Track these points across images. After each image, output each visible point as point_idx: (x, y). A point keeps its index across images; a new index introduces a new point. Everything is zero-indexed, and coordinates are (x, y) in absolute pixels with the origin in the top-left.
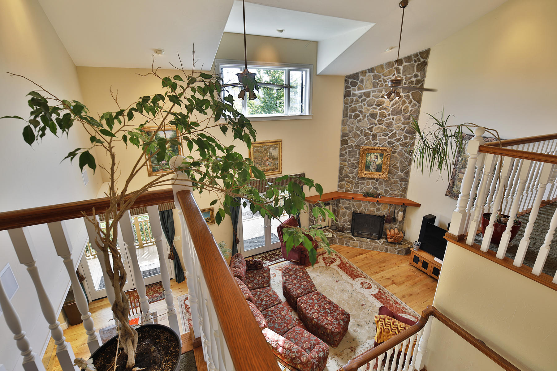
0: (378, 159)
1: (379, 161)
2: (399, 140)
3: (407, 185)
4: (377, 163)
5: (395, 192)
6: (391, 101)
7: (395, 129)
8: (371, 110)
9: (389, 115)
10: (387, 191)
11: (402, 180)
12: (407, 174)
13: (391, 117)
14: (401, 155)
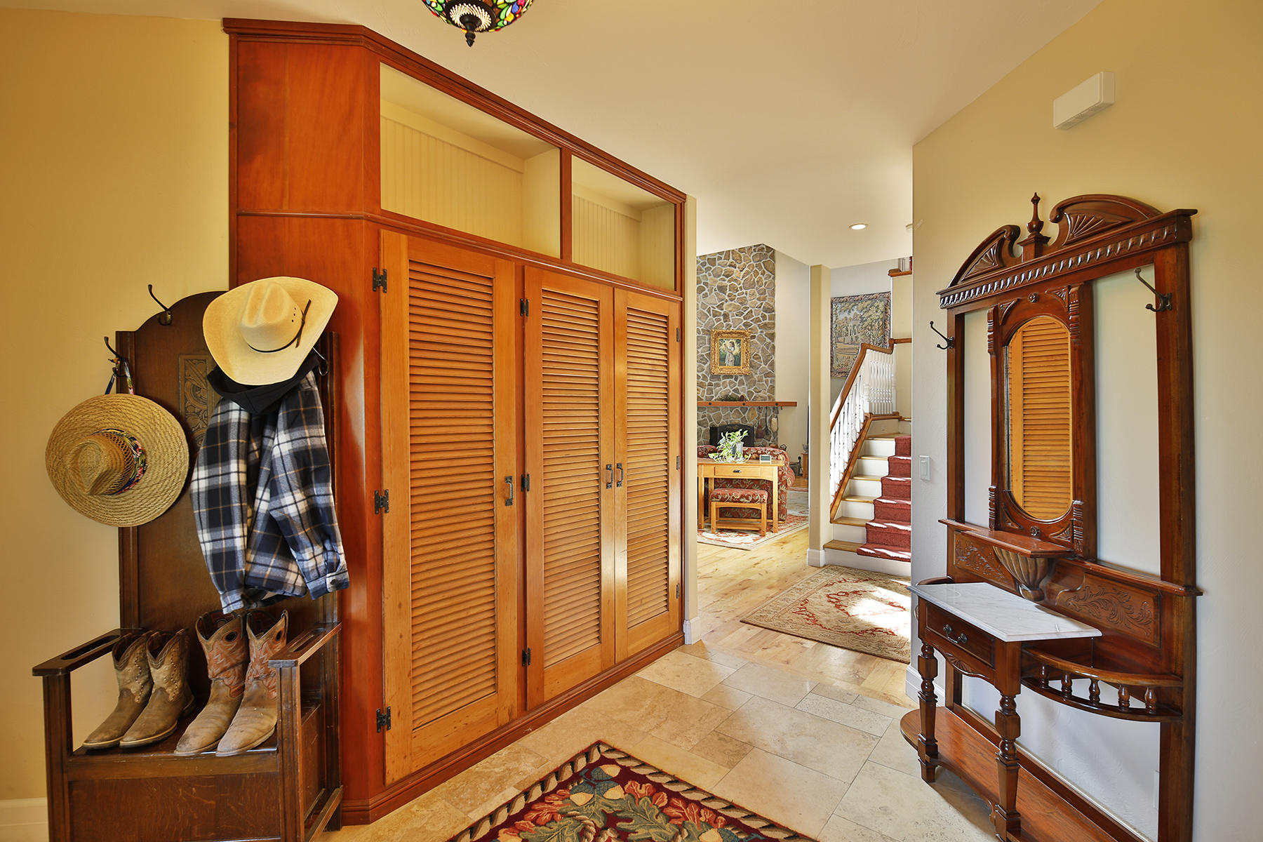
0: (733, 346)
1: (736, 351)
2: (758, 320)
3: (773, 381)
4: (734, 353)
5: (761, 394)
6: (741, 271)
7: (751, 307)
8: (719, 283)
9: (741, 288)
10: (750, 394)
11: (767, 375)
12: (772, 365)
13: (744, 291)
14: (762, 341)
